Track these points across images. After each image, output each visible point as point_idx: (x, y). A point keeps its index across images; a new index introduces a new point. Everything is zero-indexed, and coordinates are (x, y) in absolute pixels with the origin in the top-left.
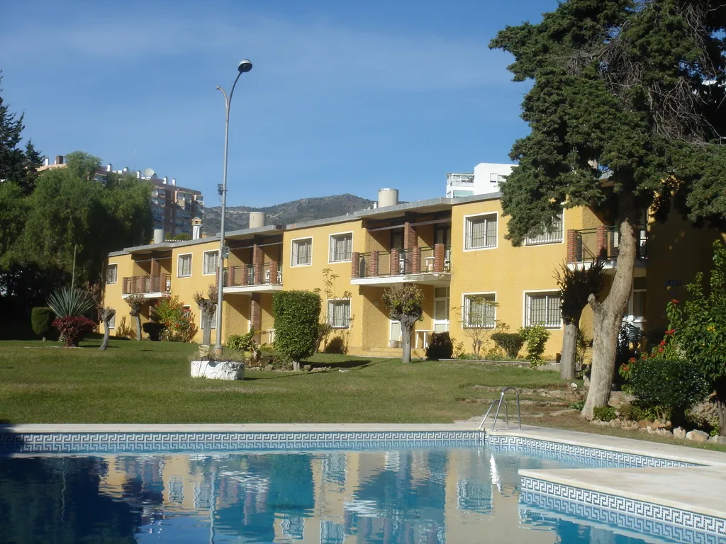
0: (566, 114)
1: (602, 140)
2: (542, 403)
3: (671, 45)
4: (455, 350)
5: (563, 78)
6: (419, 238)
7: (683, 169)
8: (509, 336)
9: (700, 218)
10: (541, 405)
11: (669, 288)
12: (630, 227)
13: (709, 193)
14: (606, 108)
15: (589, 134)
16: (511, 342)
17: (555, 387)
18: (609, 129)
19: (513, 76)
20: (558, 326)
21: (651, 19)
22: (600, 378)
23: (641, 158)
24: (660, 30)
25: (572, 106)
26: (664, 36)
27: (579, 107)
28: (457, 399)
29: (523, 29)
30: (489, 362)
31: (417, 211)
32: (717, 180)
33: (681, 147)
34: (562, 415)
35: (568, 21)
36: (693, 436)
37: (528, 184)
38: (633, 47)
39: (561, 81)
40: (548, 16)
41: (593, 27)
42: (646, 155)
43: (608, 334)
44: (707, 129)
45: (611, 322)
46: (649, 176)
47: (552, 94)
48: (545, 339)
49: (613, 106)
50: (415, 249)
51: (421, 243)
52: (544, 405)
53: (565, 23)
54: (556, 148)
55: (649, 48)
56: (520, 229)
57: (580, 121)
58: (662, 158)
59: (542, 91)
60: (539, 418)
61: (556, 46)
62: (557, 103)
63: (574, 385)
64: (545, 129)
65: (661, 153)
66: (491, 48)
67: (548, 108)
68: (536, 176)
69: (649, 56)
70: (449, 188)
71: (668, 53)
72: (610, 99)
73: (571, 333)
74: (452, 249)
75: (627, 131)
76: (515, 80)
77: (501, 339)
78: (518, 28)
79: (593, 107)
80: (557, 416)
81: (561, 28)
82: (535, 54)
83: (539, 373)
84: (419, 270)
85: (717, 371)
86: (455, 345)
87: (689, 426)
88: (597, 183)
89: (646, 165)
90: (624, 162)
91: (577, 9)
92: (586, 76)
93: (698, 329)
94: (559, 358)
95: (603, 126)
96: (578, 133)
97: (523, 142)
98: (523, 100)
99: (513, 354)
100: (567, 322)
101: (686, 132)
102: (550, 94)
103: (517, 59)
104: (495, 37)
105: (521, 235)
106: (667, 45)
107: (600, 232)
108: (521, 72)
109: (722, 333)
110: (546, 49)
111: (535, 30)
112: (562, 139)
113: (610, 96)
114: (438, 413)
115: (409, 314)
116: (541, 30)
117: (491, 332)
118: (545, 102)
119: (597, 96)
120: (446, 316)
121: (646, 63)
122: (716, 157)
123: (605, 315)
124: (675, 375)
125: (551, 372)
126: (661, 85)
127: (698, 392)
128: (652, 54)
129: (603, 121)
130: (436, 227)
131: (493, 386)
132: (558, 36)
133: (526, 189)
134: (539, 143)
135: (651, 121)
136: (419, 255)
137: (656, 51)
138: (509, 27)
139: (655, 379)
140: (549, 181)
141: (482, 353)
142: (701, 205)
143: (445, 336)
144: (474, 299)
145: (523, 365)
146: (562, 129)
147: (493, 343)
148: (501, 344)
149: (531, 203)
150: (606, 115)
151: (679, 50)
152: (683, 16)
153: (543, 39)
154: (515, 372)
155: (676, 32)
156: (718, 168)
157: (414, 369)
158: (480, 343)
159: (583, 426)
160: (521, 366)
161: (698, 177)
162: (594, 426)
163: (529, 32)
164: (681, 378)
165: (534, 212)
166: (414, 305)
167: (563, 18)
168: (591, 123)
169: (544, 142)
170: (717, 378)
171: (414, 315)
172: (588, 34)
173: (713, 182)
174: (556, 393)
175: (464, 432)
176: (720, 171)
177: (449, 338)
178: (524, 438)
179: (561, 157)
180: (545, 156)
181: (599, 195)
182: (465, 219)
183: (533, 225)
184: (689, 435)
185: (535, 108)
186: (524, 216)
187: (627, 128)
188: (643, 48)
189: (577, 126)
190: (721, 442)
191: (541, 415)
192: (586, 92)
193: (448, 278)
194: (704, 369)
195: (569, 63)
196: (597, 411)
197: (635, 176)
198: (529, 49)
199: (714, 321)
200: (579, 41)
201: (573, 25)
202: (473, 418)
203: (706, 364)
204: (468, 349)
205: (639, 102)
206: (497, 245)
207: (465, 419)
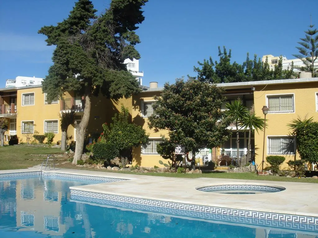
0: (69, 58)
1: (81, 67)
2: (57, 159)
3: (104, 37)
4: (19, 141)
5: (68, 45)
6: (4, 101)
7: (108, 79)
8: (40, 136)
9: (114, 95)
10: (56, 160)
11: (95, 119)
12: (89, 98)
13: (117, 87)
14: (83, 56)
15: (77, 65)
16: (41, 138)
17: (60, 154)
18: (84, 64)
19: (47, 43)
20: (57, 132)
21: (97, 28)
22: (79, 150)
23: (95, 74)
24: (100, 32)
25: (71, 55)
26: (102, 34)
27: (73, 55)
28: (26, 159)
29: (50, 27)
30: (33, 145)
31: (4, 92)
32: (120, 83)
33: (107, 71)
34: (66, 163)
35: (68, 26)
36: (114, 169)
37: (54, 82)
38: (91, 37)
39: (67, 46)
40: (60, 24)
41: (76, 29)
42: (96, 73)
43: (81, 135)
44: (114, 66)
45: (82, 131)
46: (97, 80)
47: (64, 50)
48: (54, 137)
49: (85, 56)
50: (3, 105)
51: (5, 103)
52: (57, 160)
53: (67, 26)
54: (65, 69)
55: (97, 37)
56: (51, 98)
57: (74, 60)
58: (101, 75)
59: (60, 49)
60: (58, 165)
61: (62, 34)
62: (66, 54)
63: (66, 153)
64: (62, 62)
65: (101, 73)
66: (38, 33)
67: (62, 55)
68: (57, 79)
69: (97, 40)
70: (7, 85)
71: (103, 40)
72: (84, 53)
73: (64, 135)
74: (17, 105)
75: (90, 65)
76: (47, 45)
77: (37, 137)
78: (48, 27)
79: (79, 56)
80: (64, 164)
81: (65, 28)
82: (56, 36)
83: (52, 149)
84: (5, 113)
85: (122, 147)
86: (19, 140)
87: (112, 166)
88: (79, 82)
89: (96, 77)
90: (89, 75)
91: (71, 22)
92: (76, 45)
93: (116, 133)
94: (58, 143)
95: (82, 62)
96: (74, 64)
97: (53, 66)
98: (53, 52)
99: (42, 142)
100: (63, 131)
101: (108, 67)
102: (63, 50)
103: (48, 38)
104: (40, 29)
105: (51, 100)
106: (103, 37)
107: (72, 100)
108: (50, 43)
109: (124, 134)
110: (59, 35)
111: (55, 28)
112: (67, 66)
113: (84, 52)
114: (21, 165)
115: (3, 129)
116: (57, 28)
117: (33, 135)
118: (62, 53)
119: (80, 52)
120: (15, 129)
121: (95, 43)
122: (118, 75)
123: (80, 128)
124: (109, 148)
125: (56, 148)
126: (100, 50)
127: (116, 154)
128: (98, 39)
129: (82, 61)
130: (11, 98)
131: (37, 154)
132: (63, 31)
133: (53, 84)
134: (60, 67)
135: (98, 62)
136: (5, 107)
137: (99, 38)
138: (45, 26)
139: (101, 150)
140: (62, 81)
141: (30, 142)
142: (115, 91)
143: (16, 136)
144: (26, 123)
145: (45, 146)
146: (67, 63)
147: (34, 139)
148: (37, 139)
149: (55, 89)
150: (83, 59)
151: (107, 39)
152: (108, 28)
153: (58, 32)
154: (43, 149)
155: (106, 33)
156: (120, 79)
157: (6, 148)
158: (29, 139)
159: (74, 167)
160: (45, 147)
161: (113, 81)
162: (78, 167)
163: (53, 29)
164: (111, 150)
165: (56, 92)
166: (5, 125)
167: (66, 25)
168: (78, 61)
169: (61, 67)
170: (123, 149)
171: (5, 129)
172: (74, 31)
173: (118, 83)
174: (61, 156)
175: (34, 172)
176: (120, 80)
177: (17, 137)
178: (57, 173)
179: (67, 73)
180: (61, 72)
181: (79, 87)
182: (22, 95)
183: (56, 96)
184: (113, 168)
185: (58, 55)
186: (52, 93)
187: (90, 64)
188: (95, 37)
189: (73, 62)
190: (124, 170)
191: (58, 164)
192: (76, 50)
193: (16, 116)
194: (118, 146)
195: (69, 40)
196: (78, 161)
197: (93, 80)
198: (53, 34)
199: (121, 130)
200: (71, 33)
201: (69, 27)
202: (34, 166)
203: (119, 144)
204: (25, 141)
205: (94, 56)
206: (34, 104)
207: (32, 167)
